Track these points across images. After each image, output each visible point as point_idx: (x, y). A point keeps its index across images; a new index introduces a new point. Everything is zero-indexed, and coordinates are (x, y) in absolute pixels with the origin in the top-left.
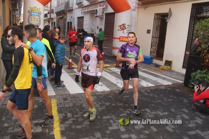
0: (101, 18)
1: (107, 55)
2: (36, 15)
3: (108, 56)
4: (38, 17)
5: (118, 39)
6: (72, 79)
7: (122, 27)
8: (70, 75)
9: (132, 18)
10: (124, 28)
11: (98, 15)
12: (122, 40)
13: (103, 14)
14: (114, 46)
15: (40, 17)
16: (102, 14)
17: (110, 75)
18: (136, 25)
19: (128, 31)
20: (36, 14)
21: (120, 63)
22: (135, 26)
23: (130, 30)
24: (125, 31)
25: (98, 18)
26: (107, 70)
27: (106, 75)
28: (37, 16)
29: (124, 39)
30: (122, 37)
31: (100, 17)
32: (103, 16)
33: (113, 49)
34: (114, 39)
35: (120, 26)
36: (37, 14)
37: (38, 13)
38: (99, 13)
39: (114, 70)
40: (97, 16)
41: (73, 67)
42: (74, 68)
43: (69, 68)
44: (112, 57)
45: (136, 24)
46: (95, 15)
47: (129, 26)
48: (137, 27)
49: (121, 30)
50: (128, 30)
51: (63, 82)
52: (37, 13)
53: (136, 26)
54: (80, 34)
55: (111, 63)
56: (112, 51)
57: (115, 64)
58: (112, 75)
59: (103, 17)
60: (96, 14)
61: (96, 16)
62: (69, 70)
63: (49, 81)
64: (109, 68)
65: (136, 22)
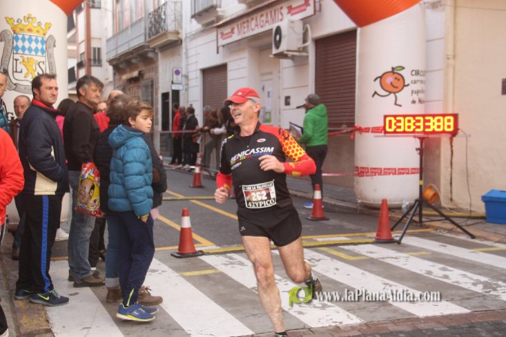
0: (298, 60)
1: (334, 205)
2: (36, 50)
3: (339, 207)
4: (43, 59)
5: (376, 130)
6: (198, 291)
7: (389, 79)
8: (189, 279)
9: (428, 41)
10: (399, 84)
11: (283, 47)
12: (394, 127)
13: (305, 41)
14: (361, 163)
15: (50, 56)
16: (300, 45)
17: (356, 272)
18: (447, 66)
19: (416, 97)
20: (33, 45)
21: (392, 230)
22: (446, 74)
23: (422, 91)
24: (405, 96)
25: (286, 63)
26: (342, 255)
27: (337, 269)
28: (40, 53)
29: (401, 124)
30: (395, 116)
31: (293, 58)
32: (305, 49)
33: (357, 178)
34: (357, 134)
35: (381, 77)
36: (40, 46)
37: (43, 42)
38: (290, 42)
39: (371, 253)
40: (282, 55)
41: (197, 249)
42: (202, 253)
43: (182, 254)
44: (355, 210)
45: (451, 61)
46: (275, 51)
47: (417, 73)
48: (454, 73)
49: (386, 93)
50: (417, 92)
51: (159, 300)
52: (37, 41)
53: (451, 70)
54: (217, 131)
55: (353, 231)
56: (353, 187)
57: (374, 235)
58: (365, 270)
59: (304, 54)
60: (277, 47)
61: (275, 55)
62: (182, 262)
63: (102, 302)
64: (346, 247)
65: (450, 53)
